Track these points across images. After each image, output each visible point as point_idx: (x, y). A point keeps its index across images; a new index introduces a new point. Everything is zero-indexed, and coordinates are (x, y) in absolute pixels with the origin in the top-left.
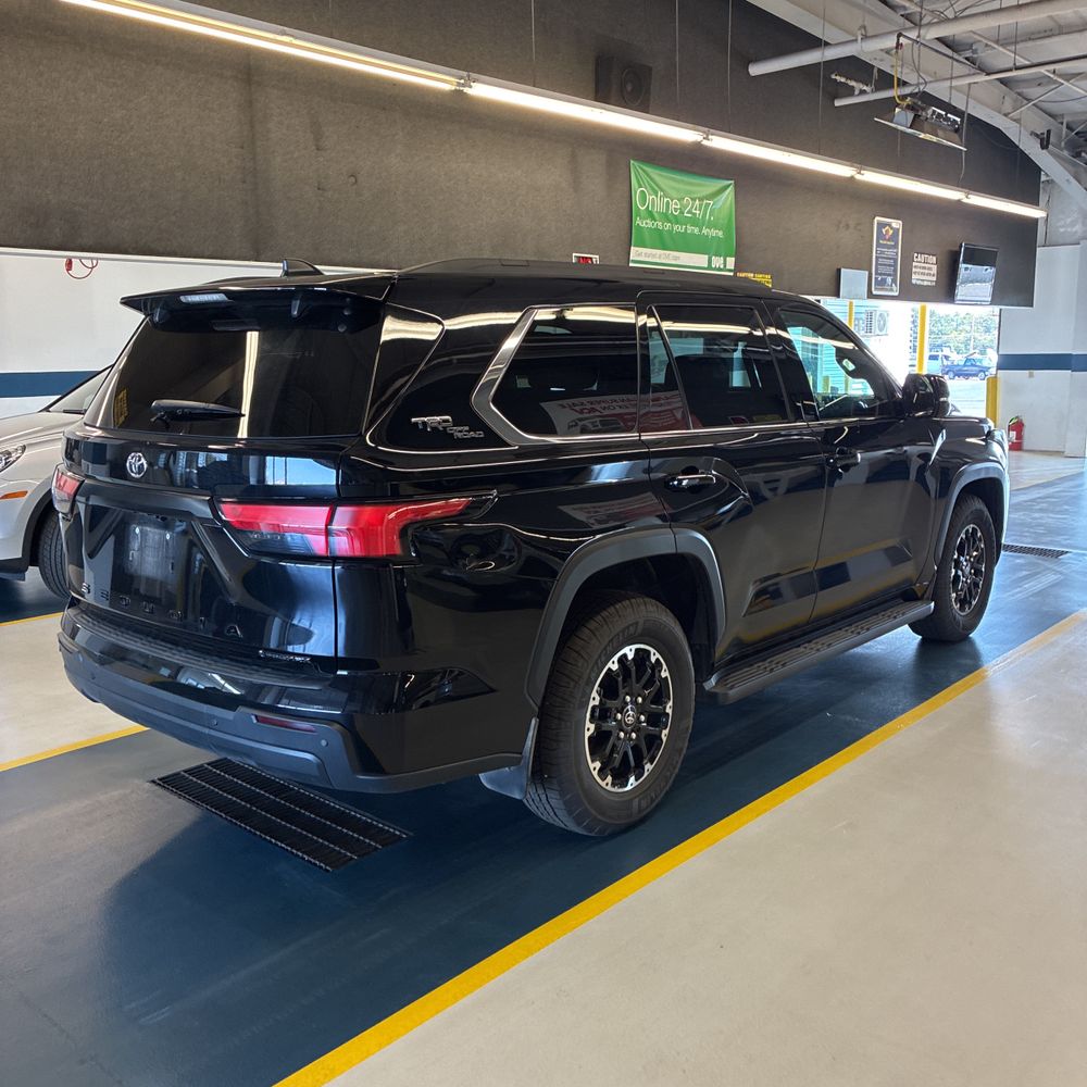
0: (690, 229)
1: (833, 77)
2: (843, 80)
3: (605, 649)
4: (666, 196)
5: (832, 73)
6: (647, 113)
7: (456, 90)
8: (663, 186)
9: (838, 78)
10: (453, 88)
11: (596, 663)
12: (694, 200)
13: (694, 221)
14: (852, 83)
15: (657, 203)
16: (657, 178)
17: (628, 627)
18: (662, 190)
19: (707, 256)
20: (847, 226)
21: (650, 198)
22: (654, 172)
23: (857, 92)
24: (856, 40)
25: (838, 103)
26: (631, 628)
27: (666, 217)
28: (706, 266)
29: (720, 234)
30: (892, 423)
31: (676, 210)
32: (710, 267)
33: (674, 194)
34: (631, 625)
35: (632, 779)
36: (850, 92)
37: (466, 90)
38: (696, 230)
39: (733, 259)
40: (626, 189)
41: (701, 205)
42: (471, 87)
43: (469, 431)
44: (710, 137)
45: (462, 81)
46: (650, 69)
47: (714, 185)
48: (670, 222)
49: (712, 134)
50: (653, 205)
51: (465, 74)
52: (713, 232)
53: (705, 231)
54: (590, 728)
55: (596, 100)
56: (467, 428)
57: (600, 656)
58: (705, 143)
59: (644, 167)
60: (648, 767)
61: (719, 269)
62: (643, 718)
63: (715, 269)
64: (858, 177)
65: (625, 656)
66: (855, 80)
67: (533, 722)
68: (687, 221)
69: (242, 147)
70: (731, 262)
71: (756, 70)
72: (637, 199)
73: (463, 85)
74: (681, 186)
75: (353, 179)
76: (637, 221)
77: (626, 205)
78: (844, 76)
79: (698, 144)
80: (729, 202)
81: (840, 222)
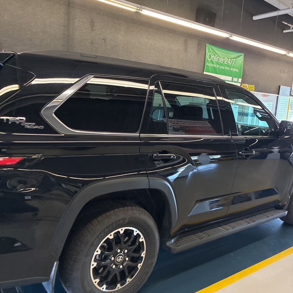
0: (226, 68)
1: (283, 22)
2: (287, 24)
3: (104, 230)
4: (218, 56)
5: (283, 21)
6: (214, 27)
7: (136, 12)
8: (217, 53)
9: (285, 23)
10: (136, 11)
11: (98, 236)
12: (228, 59)
13: (228, 66)
14: (290, 25)
15: (215, 58)
16: (215, 50)
17: (119, 220)
18: (217, 54)
19: (232, 77)
20: (284, 72)
21: (212, 57)
22: (215, 48)
23: (291, 28)
24: (290, 8)
25: (284, 32)
26: (121, 221)
27: (218, 63)
28: (231, 80)
29: (237, 71)
30: (276, 139)
31: (221, 61)
32: (232, 81)
33: (221, 56)
34: (122, 219)
35: (119, 285)
36: (289, 28)
37: (140, 12)
38: (228, 69)
39: (241, 79)
40: (204, 53)
41: (231, 61)
42: (142, 11)
43: (35, 125)
44: (232, 36)
45: (139, 8)
46: (216, 14)
47: (236, 54)
48: (219, 65)
49: (233, 35)
50: (213, 59)
51: (140, 6)
52: (235, 70)
53: (231, 69)
54: (94, 264)
55: (196, 22)
56: (34, 124)
57: (100, 233)
58: (230, 38)
59: (211, 46)
60: (129, 280)
61: (236, 82)
62: (127, 259)
63: (234, 82)
64: (288, 55)
65: (119, 232)
66: (291, 24)
67: (55, 263)
68: (225, 65)
69: (64, 27)
70: (240, 80)
71: (255, 18)
72: (207, 56)
73: (139, 10)
74: (224, 54)
75: (104, 41)
76: (207, 64)
77: (203, 58)
78: (287, 23)
79: (228, 39)
80: (242, 60)
81: (282, 70)
